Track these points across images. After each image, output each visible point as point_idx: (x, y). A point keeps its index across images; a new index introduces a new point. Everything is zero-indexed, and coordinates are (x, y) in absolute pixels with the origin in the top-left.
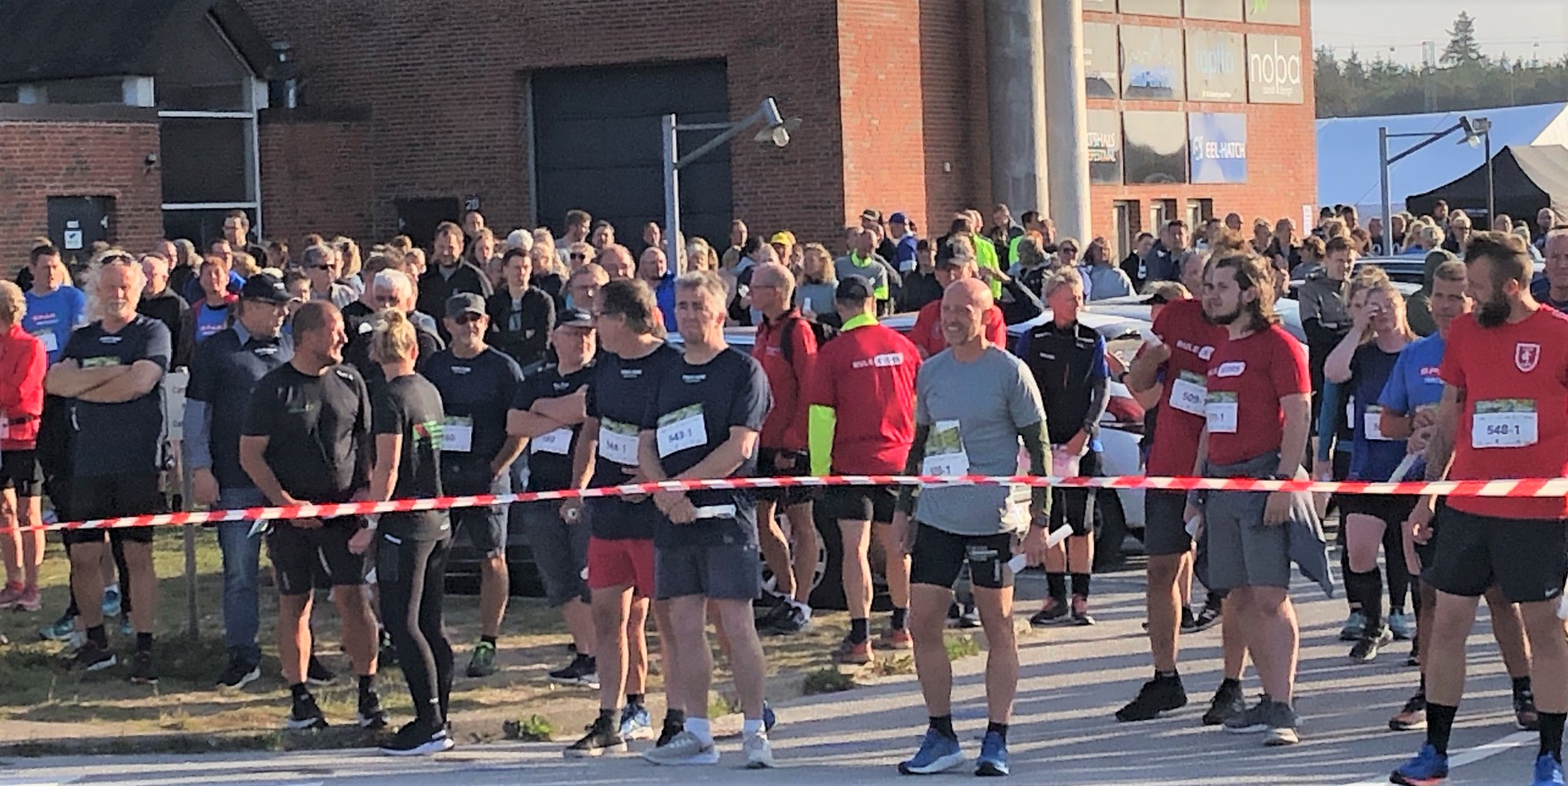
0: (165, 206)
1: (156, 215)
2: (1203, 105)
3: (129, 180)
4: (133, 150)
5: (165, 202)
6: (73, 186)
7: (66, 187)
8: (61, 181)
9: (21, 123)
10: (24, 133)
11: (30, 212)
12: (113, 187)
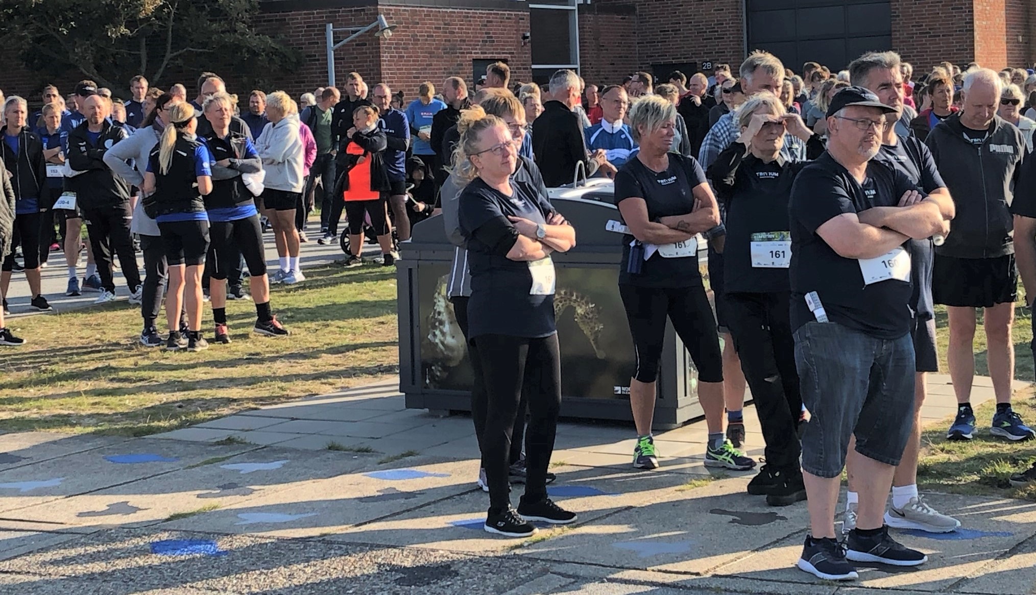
0: (534, 67)
1: (529, 73)
3: (515, 49)
4: (516, 30)
5: (533, 64)
6: (486, 53)
7: (482, 53)
8: (480, 49)
9: (458, 10)
10: (460, 16)
11: (464, 69)
12: (506, 53)
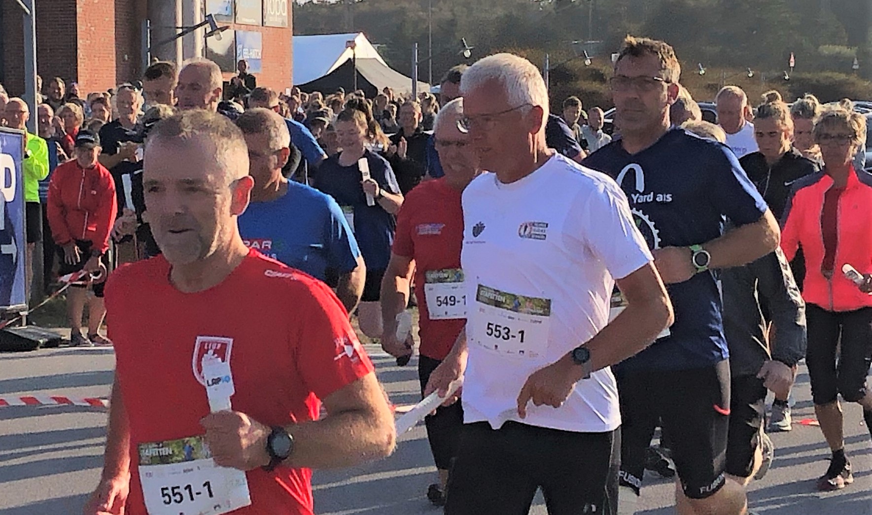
2: (242, 26)
